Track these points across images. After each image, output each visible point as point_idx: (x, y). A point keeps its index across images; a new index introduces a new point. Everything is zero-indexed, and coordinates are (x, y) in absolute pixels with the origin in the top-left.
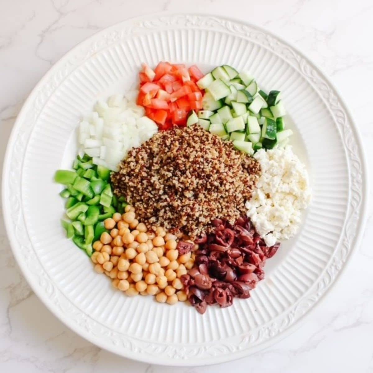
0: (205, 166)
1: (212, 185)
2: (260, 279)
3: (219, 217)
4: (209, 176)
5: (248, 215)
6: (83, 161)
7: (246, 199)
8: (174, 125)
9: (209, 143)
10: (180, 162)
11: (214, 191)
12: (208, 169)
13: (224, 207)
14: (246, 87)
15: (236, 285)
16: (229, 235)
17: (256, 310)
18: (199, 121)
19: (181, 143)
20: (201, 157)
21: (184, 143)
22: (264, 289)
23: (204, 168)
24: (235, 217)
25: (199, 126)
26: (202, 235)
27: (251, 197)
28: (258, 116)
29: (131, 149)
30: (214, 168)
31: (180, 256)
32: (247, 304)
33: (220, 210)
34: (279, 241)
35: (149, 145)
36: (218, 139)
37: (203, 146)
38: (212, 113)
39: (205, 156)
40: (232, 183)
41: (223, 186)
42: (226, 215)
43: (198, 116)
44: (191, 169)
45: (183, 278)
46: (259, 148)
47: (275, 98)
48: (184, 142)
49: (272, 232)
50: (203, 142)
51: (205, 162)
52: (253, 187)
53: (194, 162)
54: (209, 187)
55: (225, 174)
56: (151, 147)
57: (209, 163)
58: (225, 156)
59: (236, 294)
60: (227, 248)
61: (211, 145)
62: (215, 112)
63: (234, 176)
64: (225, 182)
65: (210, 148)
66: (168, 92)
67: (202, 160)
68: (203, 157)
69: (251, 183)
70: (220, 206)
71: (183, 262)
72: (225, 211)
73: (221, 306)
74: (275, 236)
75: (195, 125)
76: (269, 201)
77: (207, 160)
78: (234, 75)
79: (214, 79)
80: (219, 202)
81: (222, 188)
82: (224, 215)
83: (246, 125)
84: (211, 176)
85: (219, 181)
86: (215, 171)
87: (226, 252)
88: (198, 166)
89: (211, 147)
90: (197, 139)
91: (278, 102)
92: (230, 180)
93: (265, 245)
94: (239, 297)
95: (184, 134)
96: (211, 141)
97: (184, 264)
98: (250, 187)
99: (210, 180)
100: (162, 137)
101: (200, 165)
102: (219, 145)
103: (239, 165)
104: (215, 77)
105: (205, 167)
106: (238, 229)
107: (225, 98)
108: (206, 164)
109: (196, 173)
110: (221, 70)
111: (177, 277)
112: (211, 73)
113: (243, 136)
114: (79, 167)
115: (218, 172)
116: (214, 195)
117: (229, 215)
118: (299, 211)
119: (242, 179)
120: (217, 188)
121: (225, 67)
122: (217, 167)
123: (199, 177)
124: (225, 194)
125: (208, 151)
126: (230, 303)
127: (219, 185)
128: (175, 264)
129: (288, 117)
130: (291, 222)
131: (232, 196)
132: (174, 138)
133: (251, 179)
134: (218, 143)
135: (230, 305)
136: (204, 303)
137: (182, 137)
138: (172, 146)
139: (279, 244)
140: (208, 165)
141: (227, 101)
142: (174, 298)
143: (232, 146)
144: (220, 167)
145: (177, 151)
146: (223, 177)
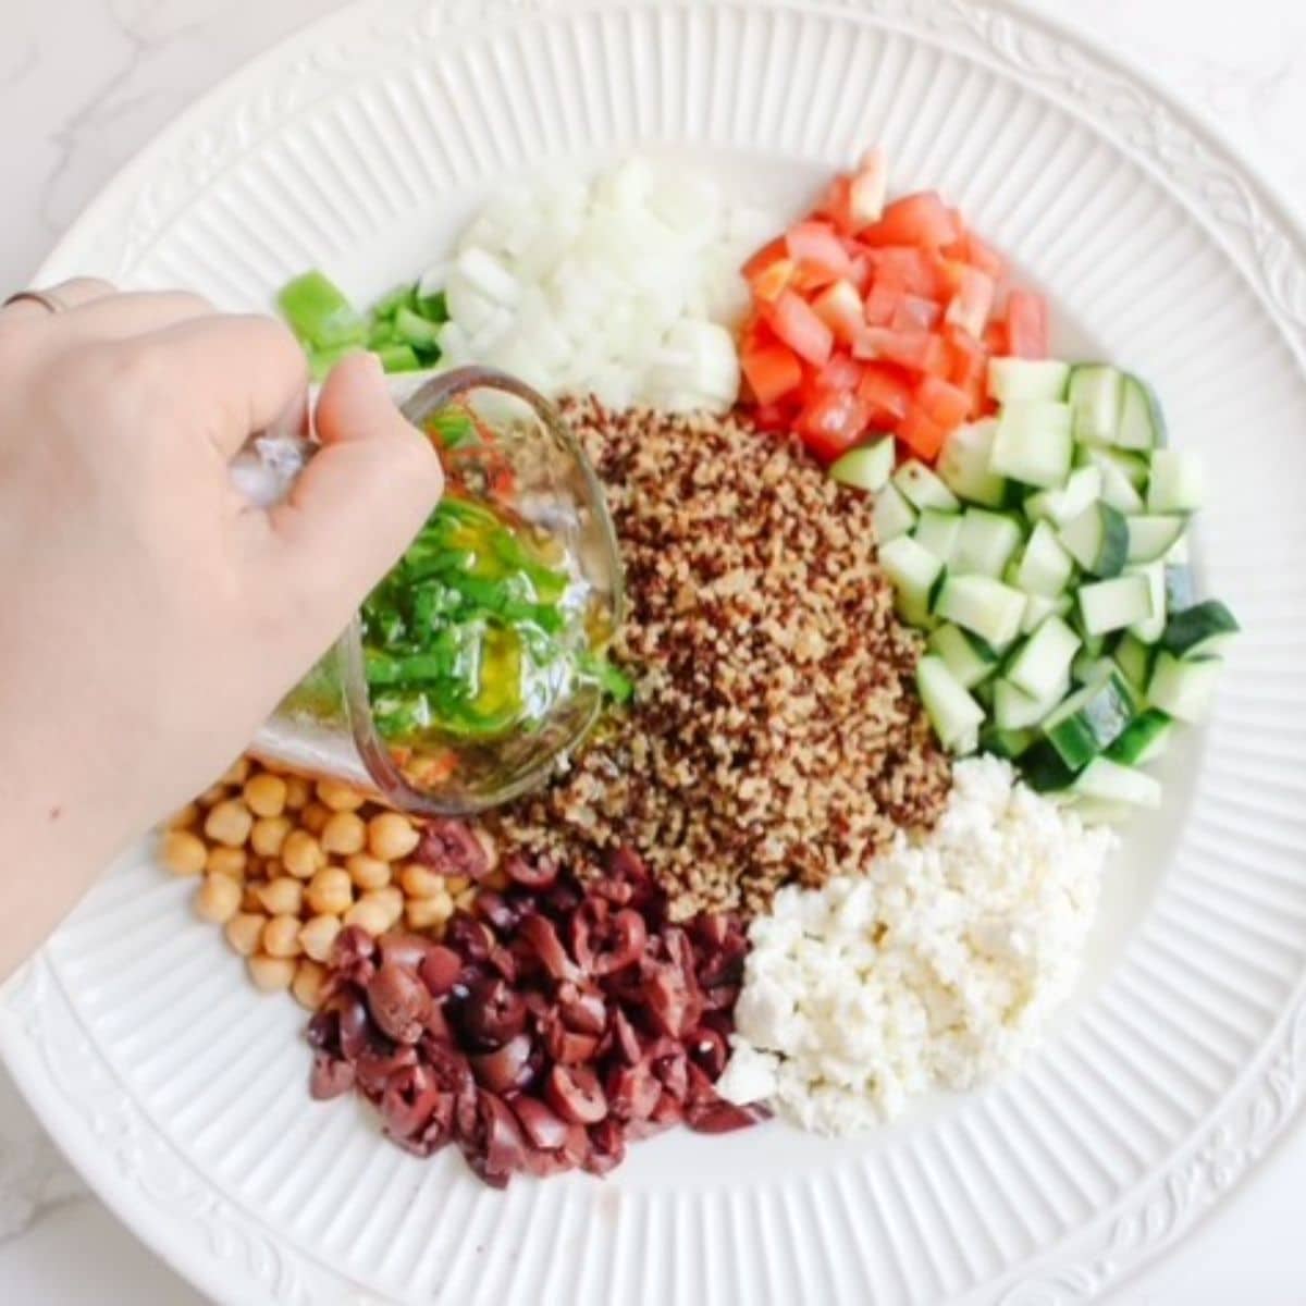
0: (735, 656)
1: (701, 736)
2: (590, 1167)
3: (648, 856)
4: (713, 700)
5: (757, 929)
6: (422, 306)
7: (794, 876)
8: (794, 437)
9: (829, 593)
10: (664, 568)
11: (694, 761)
12: (736, 672)
13: (689, 840)
14: (1145, 510)
15: (485, 1112)
16: (621, 937)
17: (480, 1249)
18: (882, 491)
19: (744, 513)
20: (748, 616)
21: (751, 519)
22: (571, 1209)
23: (724, 658)
24: (703, 904)
25: (870, 508)
26: (543, 862)
27: (818, 885)
28: (1094, 646)
29: (579, 394)
30: (759, 688)
31: (412, 859)
32: (473, 1202)
33: (671, 838)
34: (775, 1106)
35: (647, 432)
36: (876, 603)
37: (799, 584)
38: (953, 503)
39: (769, 625)
40: (784, 791)
41: (737, 773)
42: (677, 869)
43: (893, 473)
44: (680, 626)
45: (348, 938)
46: (1000, 753)
47: (1202, 635)
48: (757, 517)
49: (782, 1057)
50: (817, 570)
51: (749, 641)
52: (851, 862)
53: (713, 613)
54: (687, 735)
55: (778, 743)
56: (644, 441)
57: (755, 657)
58: (846, 682)
59: (467, 1140)
60: (575, 972)
61: (831, 604)
62: (965, 505)
63: (815, 774)
64: (755, 765)
65: (818, 608)
66: (866, 313)
67: (743, 625)
68: (756, 619)
69: (858, 845)
70: (676, 825)
71: (409, 890)
72: (685, 854)
73: (386, 1131)
74: (778, 1081)
75: (860, 494)
76: (864, 954)
77: (760, 641)
78: (1136, 438)
79: (1065, 397)
80: (686, 813)
81: (725, 777)
82: (670, 866)
83: (1021, 641)
84: (727, 705)
85: (735, 745)
86: (754, 701)
87: (560, 982)
88: (712, 633)
89: (825, 610)
90: (807, 540)
91: (1200, 659)
92: (786, 773)
93: (714, 1076)
94: (469, 1157)
95: (785, 492)
96: (842, 591)
97: (407, 897)
98: (842, 852)
99: (706, 718)
100: (712, 441)
101: (720, 635)
102: (861, 626)
103: (878, 751)
104: (1073, 395)
105: (732, 659)
106: (674, 947)
107: (1034, 490)
108: (742, 651)
109: (684, 655)
110: (1106, 384)
111: (341, 917)
112: (1074, 369)
113: (976, 669)
114: (391, 317)
115: (762, 713)
116: (683, 774)
117: (684, 879)
118: (932, 1075)
119: (837, 804)
120: (712, 761)
121: (1130, 386)
122: (775, 696)
123: (682, 675)
124: (724, 806)
125: (797, 612)
126: (422, 1148)
127: (729, 759)
128: (376, 872)
129: (1193, 736)
130: (871, 1084)
131: (747, 831)
132: (738, 476)
133: (870, 832)
134: (864, 618)
135: (416, 1154)
136: (346, 1070)
137: (769, 496)
138: (703, 496)
139: (766, 1113)
140: (745, 662)
141: (1032, 505)
142: (279, 972)
143: (905, 666)
144: (782, 706)
145: (693, 524)
146: (762, 745)
